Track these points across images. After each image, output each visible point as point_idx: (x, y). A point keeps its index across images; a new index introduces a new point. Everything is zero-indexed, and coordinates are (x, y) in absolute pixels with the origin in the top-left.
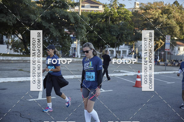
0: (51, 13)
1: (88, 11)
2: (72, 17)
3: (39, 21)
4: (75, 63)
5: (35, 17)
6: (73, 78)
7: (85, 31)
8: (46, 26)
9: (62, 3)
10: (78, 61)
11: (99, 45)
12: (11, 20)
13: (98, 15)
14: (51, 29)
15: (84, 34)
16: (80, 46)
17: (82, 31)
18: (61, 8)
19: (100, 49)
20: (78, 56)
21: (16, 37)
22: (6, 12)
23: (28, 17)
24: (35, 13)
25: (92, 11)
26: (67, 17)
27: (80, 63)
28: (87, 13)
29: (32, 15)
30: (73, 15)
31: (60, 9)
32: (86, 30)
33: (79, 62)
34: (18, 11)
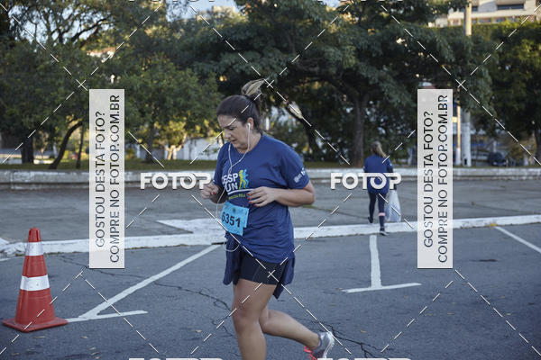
0: (386, 38)
1: (490, 19)
2: (447, 44)
3: (349, 64)
4: (460, 181)
5: (339, 52)
6: (461, 228)
7: (488, 83)
8: (369, 76)
9: (413, 5)
10: (469, 174)
11: (531, 123)
12: (275, 66)
13: (525, 31)
14: (385, 86)
15: (485, 92)
16: (472, 129)
17: (477, 84)
18: (412, 19)
19: (533, 135)
20: (466, 161)
21: (284, 114)
22: (261, 45)
23: (320, 54)
24: (337, 42)
25: (503, 19)
26: (432, 47)
27: (474, 180)
28: (486, 26)
29: (332, 50)
30: (451, 38)
31: (410, 24)
32: (490, 79)
33: (471, 178)
34: (292, 39)
